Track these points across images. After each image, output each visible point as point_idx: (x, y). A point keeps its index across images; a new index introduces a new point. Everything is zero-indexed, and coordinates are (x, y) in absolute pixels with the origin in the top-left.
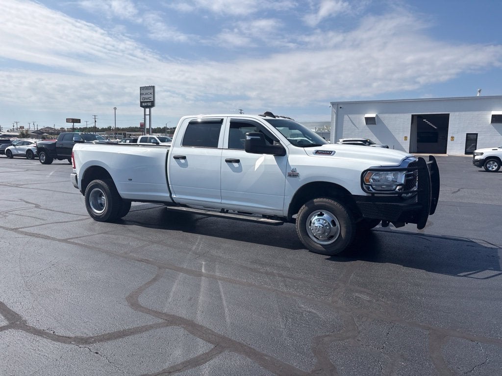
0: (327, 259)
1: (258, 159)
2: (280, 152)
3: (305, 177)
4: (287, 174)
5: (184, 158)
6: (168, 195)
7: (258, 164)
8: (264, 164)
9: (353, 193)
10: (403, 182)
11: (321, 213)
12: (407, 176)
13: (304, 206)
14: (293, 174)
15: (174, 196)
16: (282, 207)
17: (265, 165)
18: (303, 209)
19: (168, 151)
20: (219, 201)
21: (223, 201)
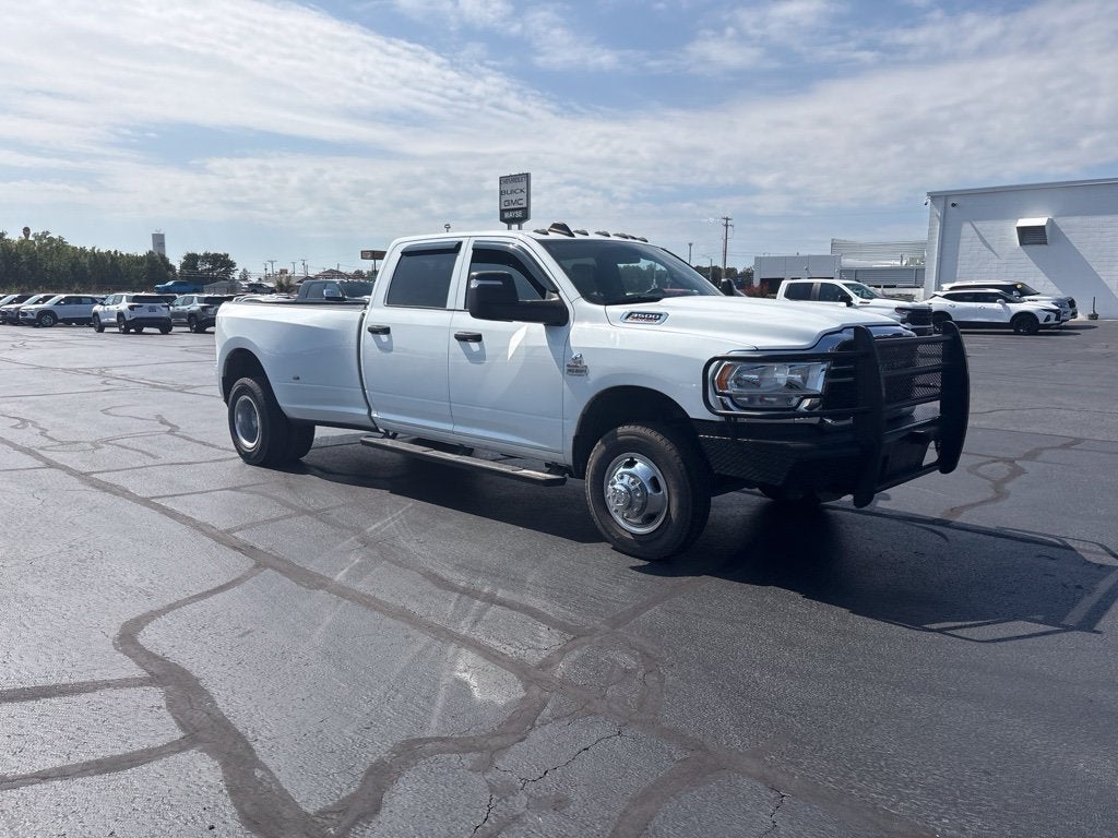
0: (633, 568)
1: (513, 333)
2: (556, 317)
3: (600, 376)
4: (566, 368)
5: (386, 331)
6: (365, 412)
7: (514, 343)
8: (523, 344)
9: (692, 415)
10: (819, 388)
11: (632, 459)
12: (829, 374)
13: (599, 443)
14: (576, 368)
15: (374, 415)
16: (559, 443)
17: (527, 347)
18: (599, 449)
19: (363, 315)
20: (449, 427)
21: (458, 429)
